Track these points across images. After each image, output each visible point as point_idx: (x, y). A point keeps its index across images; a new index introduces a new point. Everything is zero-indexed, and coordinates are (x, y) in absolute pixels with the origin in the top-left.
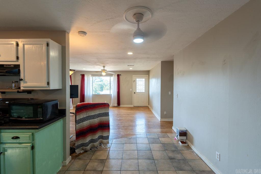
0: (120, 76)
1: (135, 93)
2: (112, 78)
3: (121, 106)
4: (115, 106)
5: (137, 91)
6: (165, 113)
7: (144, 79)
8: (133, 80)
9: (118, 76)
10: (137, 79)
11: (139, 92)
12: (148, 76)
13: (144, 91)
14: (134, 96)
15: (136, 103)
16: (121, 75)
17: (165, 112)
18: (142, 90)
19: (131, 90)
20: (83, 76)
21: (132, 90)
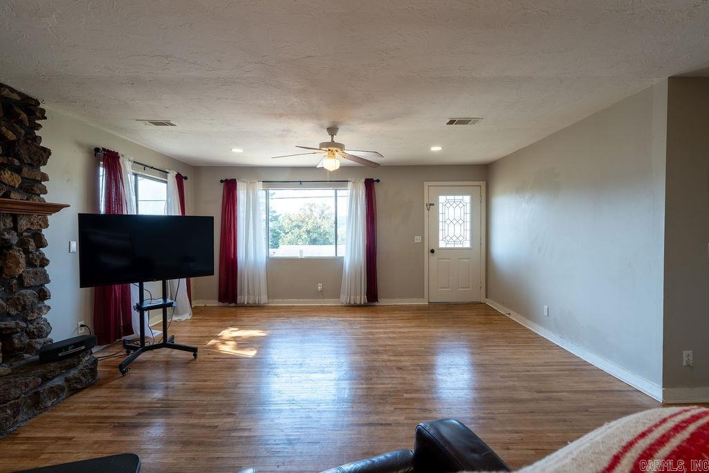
0: (377, 186)
1: (432, 251)
2: (345, 195)
3: (382, 302)
4: (358, 303)
5: (442, 245)
6: (687, 356)
7: (467, 199)
8: (426, 201)
9: (370, 185)
10: (442, 199)
11: (448, 246)
12: (483, 184)
13: (467, 245)
14: (431, 263)
15: (439, 291)
16: (378, 181)
17: (685, 353)
18: (461, 238)
19: (418, 239)
20: (230, 187)
21: (423, 239)
